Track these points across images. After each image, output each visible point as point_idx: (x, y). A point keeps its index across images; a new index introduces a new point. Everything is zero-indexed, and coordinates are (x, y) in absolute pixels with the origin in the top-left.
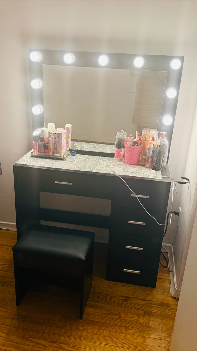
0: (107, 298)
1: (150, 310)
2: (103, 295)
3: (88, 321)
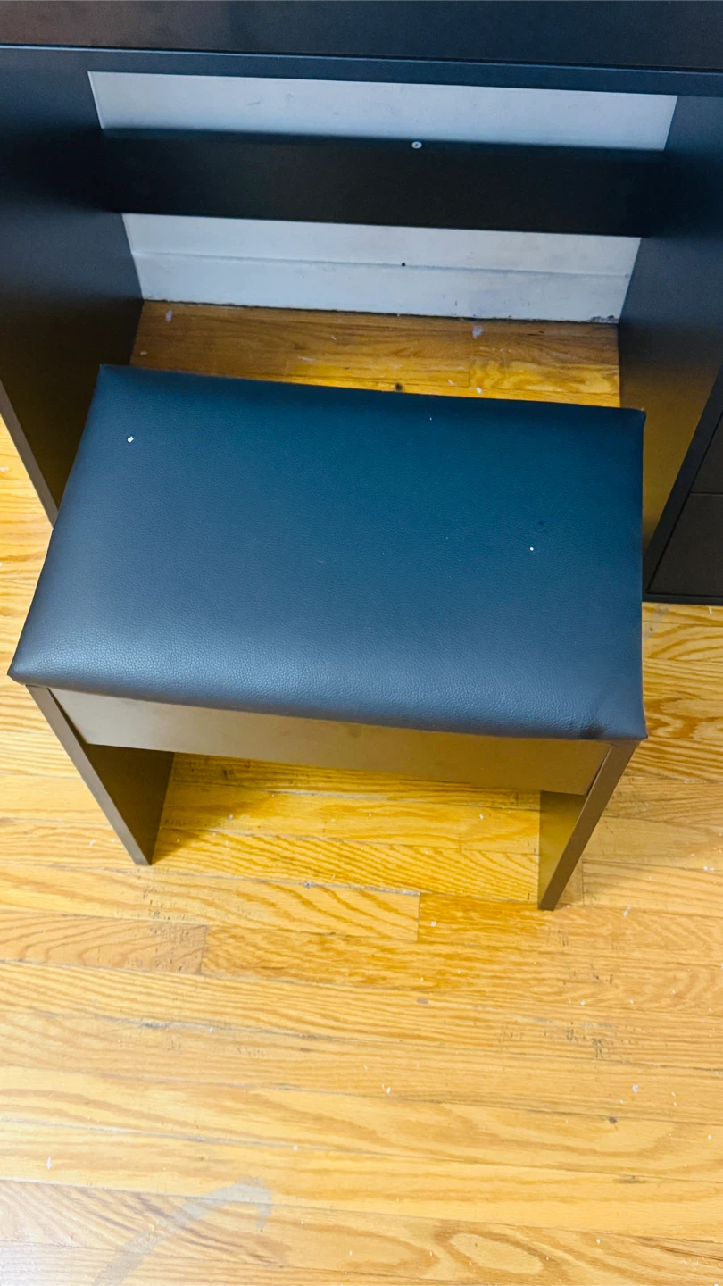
3: (587, 917)
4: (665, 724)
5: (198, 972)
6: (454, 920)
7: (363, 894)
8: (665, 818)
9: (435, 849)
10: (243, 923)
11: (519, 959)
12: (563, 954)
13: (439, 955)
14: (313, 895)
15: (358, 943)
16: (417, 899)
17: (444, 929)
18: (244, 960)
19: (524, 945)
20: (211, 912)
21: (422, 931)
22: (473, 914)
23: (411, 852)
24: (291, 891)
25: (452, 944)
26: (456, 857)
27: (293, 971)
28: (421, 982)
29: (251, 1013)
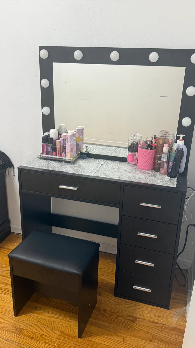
0: (112, 317)
1: (160, 335)
2: (109, 313)
3: (88, 342)
4: (113, 316)
5: (19, 335)
6: (65, 337)
7: (51, 330)
8: (108, 329)
9: (66, 326)
10: (29, 330)
11: (74, 345)
12: (82, 346)
13: (60, 342)
14: (42, 328)
15: (47, 337)
16: (60, 333)
17: (63, 338)
18: (27, 335)
19: (75, 343)
20: (24, 327)
21: (59, 337)
22: (69, 337)
23: (62, 326)
24: (39, 327)
25: (63, 340)
26: (70, 328)
27: (34, 338)
28: (55, 345)
29: (25, 343)
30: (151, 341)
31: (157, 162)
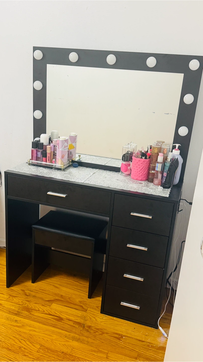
0: (97, 333)
1: (146, 353)
2: (93, 329)
3: (69, 356)
6: (45, 351)
7: (31, 343)
8: (91, 345)
9: (47, 340)
10: (8, 342)
11: (54, 359)
12: (62, 360)
13: (39, 355)
14: (22, 341)
15: (26, 350)
16: (40, 346)
17: (42, 351)
18: (5, 347)
19: (56, 357)
20: (3, 339)
21: (38, 351)
22: (49, 351)
23: (42, 339)
24: (18, 339)
25: (43, 354)
26: (51, 342)
27: (12, 350)
28: (34, 358)
29: (2, 354)
30: (136, 359)
31: (151, 171)
